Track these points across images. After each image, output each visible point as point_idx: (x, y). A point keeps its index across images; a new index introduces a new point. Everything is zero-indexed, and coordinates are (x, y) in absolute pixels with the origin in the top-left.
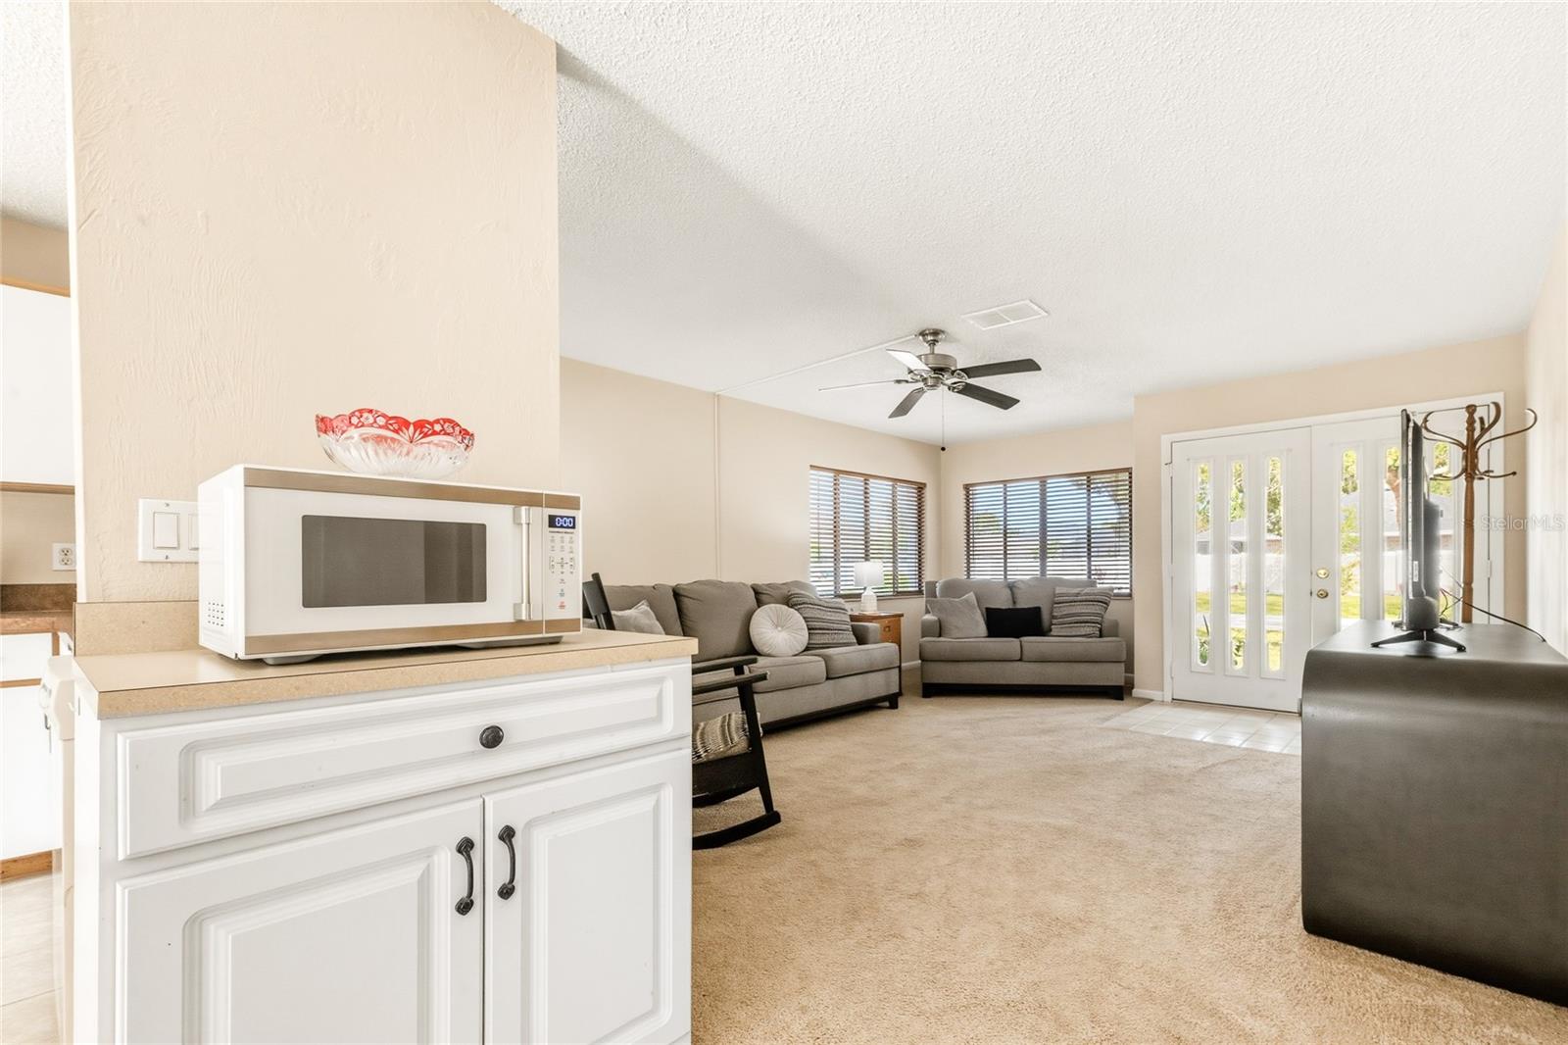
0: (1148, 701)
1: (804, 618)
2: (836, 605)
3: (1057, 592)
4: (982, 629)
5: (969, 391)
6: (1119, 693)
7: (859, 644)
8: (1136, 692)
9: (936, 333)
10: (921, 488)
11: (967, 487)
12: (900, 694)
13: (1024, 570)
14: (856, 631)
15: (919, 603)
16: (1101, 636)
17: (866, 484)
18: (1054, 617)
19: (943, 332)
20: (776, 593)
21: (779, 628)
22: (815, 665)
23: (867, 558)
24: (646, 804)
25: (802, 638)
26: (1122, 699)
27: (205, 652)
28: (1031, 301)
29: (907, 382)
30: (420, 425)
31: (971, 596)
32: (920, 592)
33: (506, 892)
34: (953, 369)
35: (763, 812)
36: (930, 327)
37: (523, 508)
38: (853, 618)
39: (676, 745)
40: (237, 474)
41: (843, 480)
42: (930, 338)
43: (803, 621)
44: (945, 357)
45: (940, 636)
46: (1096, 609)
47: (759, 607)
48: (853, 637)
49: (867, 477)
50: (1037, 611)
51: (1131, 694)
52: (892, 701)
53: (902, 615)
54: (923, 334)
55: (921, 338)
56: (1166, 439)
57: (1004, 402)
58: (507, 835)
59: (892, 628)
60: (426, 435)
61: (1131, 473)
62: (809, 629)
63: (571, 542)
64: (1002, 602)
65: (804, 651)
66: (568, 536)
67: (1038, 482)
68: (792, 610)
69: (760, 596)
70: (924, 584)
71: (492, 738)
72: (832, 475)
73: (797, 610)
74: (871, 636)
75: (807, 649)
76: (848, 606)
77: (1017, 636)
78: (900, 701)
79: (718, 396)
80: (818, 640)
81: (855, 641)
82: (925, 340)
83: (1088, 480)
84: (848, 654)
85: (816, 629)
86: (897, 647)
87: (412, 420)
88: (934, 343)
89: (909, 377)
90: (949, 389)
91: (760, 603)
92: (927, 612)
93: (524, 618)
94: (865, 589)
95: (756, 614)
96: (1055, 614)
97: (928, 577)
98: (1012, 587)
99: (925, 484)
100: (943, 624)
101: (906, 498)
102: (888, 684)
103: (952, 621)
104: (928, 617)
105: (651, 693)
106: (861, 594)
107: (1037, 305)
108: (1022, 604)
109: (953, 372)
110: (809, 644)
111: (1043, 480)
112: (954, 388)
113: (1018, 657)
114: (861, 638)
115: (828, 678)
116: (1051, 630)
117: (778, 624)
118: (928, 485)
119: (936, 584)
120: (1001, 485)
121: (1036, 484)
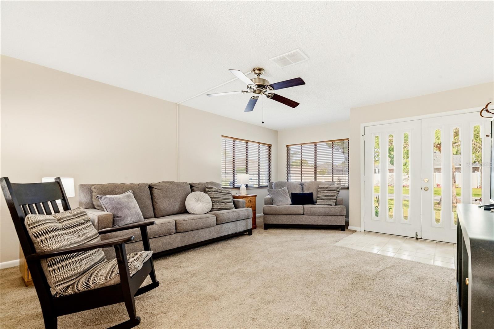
0: (354, 231)
1: (211, 197)
2: (228, 192)
3: (319, 187)
4: (290, 201)
5: (277, 98)
6: (343, 228)
7: (235, 209)
8: (350, 227)
9: (260, 70)
11: (287, 146)
13: (308, 178)
14: (234, 203)
15: (266, 191)
16: (336, 205)
17: (247, 144)
18: (317, 197)
19: (263, 69)
20: (200, 187)
21: (199, 202)
22: (212, 218)
25: (209, 206)
26: (344, 231)
28: (300, 50)
29: (247, 92)
31: (286, 188)
32: (267, 186)
34: (267, 85)
35: (128, 318)
36: (258, 67)
38: (234, 197)
41: (237, 142)
42: (257, 72)
43: (210, 199)
44: (264, 80)
45: (272, 204)
46: (335, 194)
47: (191, 192)
48: (233, 205)
49: (247, 142)
50: (311, 194)
51: (348, 228)
52: (249, 232)
53: (256, 196)
54: (254, 70)
55: (253, 72)
56: (362, 125)
57: (293, 104)
59: (252, 202)
61: (349, 141)
62: (212, 202)
64: (298, 191)
65: (210, 211)
67: (314, 144)
68: (205, 194)
69: (193, 188)
72: (232, 140)
73: (208, 194)
74: (241, 205)
76: (233, 192)
77: (303, 204)
78: (254, 231)
79: (179, 104)
80: (216, 207)
81: (233, 207)
82: (255, 73)
83: (332, 144)
85: (215, 202)
88: (259, 74)
89: (247, 90)
90: (267, 96)
91: (193, 191)
92: (268, 195)
94: (242, 185)
95: (189, 195)
96: (318, 195)
97: (272, 180)
98: (302, 185)
99: (271, 145)
100: (273, 199)
101: (264, 149)
102: (247, 224)
103: (277, 199)
104: (268, 197)
106: (240, 187)
107: (303, 52)
108: (306, 191)
109: (268, 87)
110: (212, 209)
111: (316, 144)
112: (269, 96)
113: (303, 214)
114: (237, 206)
115: (217, 224)
116: (316, 202)
117: (199, 200)
118: (272, 145)
119: (273, 183)
120: (300, 146)
121: (313, 145)
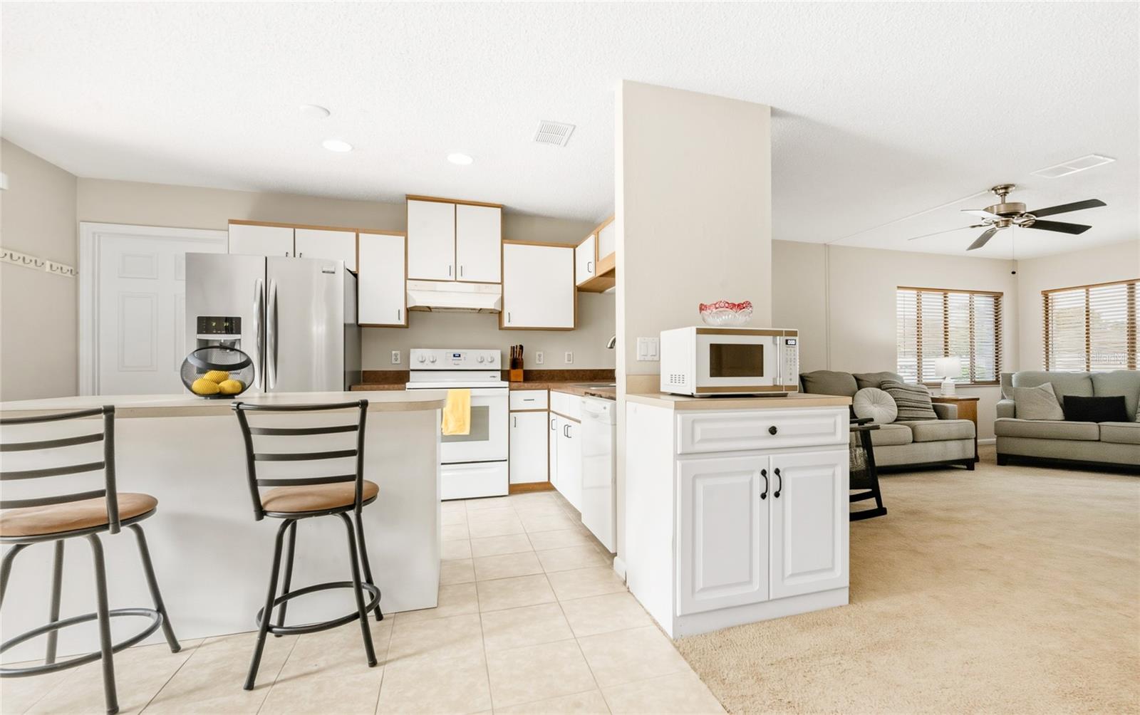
1: (895, 399)
2: (920, 390)
4: (1058, 412)
5: (1038, 225)
7: (939, 419)
9: (1006, 188)
10: (997, 297)
11: (1046, 294)
12: (976, 459)
13: (1109, 365)
14: (935, 408)
15: (997, 391)
17: (945, 297)
19: (1013, 185)
20: (872, 381)
21: (876, 405)
22: (904, 431)
23: (946, 354)
24: (829, 472)
25: (894, 412)
27: (665, 393)
28: (1095, 155)
29: (981, 226)
30: (739, 305)
31: (1048, 386)
32: (997, 382)
33: (777, 495)
34: (1023, 212)
35: (876, 506)
36: (1000, 184)
37: (778, 337)
38: (934, 400)
39: (843, 447)
40: (694, 329)
41: (924, 295)
42: (1001, 191)
43: (893, 400)
44: (1015, 204)
45: (1016, 418)
47: (859, 389)
48: (935, 414)
49: (945, 292)
50: (1122, 400)
52: (969, 464)
53: (978, 399)
54: (995, 189)
55: (993, 192)
57: (1076, 229)
58: (777, 472)
59: (969, 410)
60: (741, 309)
62: (898, 406)
63: (794, 351)
64: (1083, 392)
66: (792, 349)
67: (1126, 285)
68: (884, 392)
69: (860, 382)
70: (1000, 376)
71: (773, 431)
72: (915, 292)
73: (889, 392)
74: (950, 414)
75: (896, 420)
76: (929, 391)
77: (1096, 420)
78: (976, 465)
79: (828, 246)
80: (905, 414)
81: (936, 416)
82: (997, 193)
84: (931, 426)
85: (904, 406)
86: (973, 424)
87: (737, 303)
88: (1005, 194)
89: (982, 223)
90: (1020, 226)
91: (860, 388)
92: (1003, 398)
93: (778, 384)
94: (945, 378)
95: (858, 394)
97: (1005, 369)
98: (1092, 379)
99: (1001, 294)
100: (1017, 409)
101: (984, 305)
102: (964, 450)
103: (1028, 406)
104: (1003, 402)
105: (831, 421)
106: (941, 383)
107: (1102, 156)
108: (1103, 394)
109: (1022, 215)
110: (898, 417)
112: (1025, 225)
113: (1095, 439)
114: (941, 414)
115: (914, 442)
116: (1135, 417)
117: (875, 401)
118: (1004, 294)
119: (1013, 376)
120: (1084, 290)
121: (1124, 287)
